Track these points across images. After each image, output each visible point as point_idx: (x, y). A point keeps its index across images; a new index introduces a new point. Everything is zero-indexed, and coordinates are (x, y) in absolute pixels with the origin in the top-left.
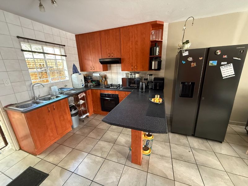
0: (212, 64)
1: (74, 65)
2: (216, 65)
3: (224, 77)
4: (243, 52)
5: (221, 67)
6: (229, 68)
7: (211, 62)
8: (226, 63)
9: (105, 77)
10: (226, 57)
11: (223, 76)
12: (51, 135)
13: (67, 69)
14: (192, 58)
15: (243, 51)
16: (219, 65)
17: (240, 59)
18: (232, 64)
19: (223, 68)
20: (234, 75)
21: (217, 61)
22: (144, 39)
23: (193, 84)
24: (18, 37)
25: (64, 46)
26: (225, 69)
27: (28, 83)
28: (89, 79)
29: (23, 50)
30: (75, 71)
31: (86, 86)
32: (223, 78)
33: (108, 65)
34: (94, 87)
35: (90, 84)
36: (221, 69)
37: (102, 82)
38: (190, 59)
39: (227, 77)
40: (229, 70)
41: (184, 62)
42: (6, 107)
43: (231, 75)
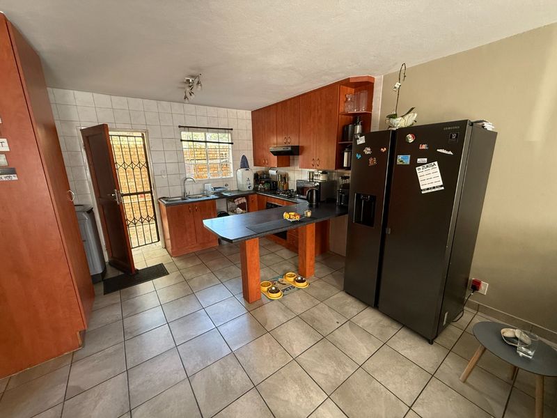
0: (401, 161)
1: (244, 157)
2: (408, 163)
3: (424, 190)
4: (457, 137)
5: (417, 168)
6: (431, 171)
7: (400, 157)
8: (426, 159)
9: (285, 178)
10: (424, 147)
11: (422, 188)
12: (189, 240)
13: (232, 162)
14: (369, 149)
15: (457, 134)
16: (414, 164)
17: (450, 153)
18: (436, 163)
19: (421, 170)
20: (441, 186)
21: (409, 156)
22: (331, 111)
23: (373, 198)
24: (180, 127)
25: (232, 129)
26: (424, 173)
27: (182, 177)
28: (264, 178)
29: (182, 140)
30: (244, 164)
31: (255, 189)
32: (423, 192)
33: (291, 157)
34: (265, 191)
35: (260, 186)
36: (418, 171)
37: (281, 185)
38: (368, 151)
39: (429, 191)
40: (432, 176)
41: (359, 156)
42: (160, 199)
43: (437, 187)
